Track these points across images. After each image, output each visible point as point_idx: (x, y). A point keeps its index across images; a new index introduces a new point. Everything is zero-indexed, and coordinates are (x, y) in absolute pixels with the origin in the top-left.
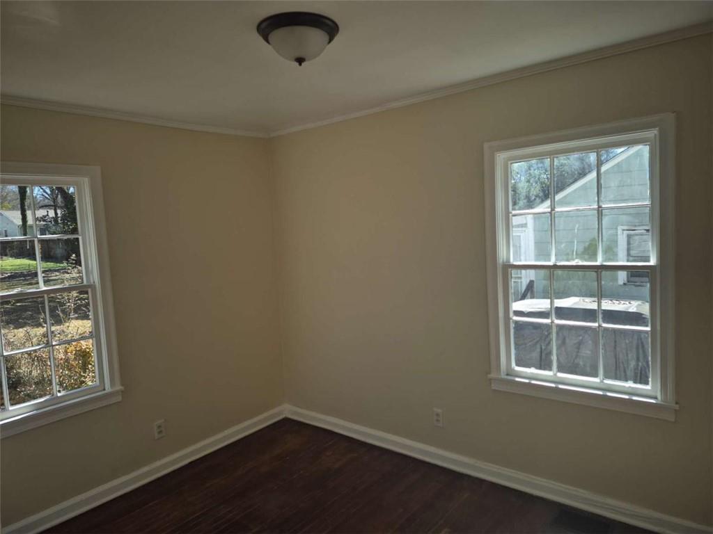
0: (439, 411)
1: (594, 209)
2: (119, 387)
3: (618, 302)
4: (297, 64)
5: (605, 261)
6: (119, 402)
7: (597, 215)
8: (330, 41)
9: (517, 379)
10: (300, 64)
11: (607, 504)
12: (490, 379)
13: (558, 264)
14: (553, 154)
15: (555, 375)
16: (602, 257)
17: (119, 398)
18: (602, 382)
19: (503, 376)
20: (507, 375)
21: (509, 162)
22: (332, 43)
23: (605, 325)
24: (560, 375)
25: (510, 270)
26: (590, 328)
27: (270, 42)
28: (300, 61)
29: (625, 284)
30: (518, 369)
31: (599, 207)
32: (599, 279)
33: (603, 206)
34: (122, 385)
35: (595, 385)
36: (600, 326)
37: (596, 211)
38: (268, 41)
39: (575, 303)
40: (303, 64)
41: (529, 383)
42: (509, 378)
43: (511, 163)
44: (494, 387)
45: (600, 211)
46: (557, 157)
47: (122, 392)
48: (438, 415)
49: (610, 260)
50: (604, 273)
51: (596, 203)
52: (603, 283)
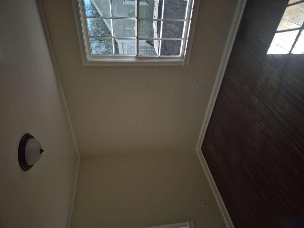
0: (198, 86)
1: (113, 20)
2: (187, 223)
3: (155, 7)
4: (43, 152)
5: (135, 17)
6: (194, 223)
7: (115, 19)
8: (33, 137)
9: (185, 55)
10: (43, 151)
11: (236, 19)
12: (185, 66)
13: (136, 36)
14: (88, 37)
15: (183, 39)
16: (133, 17)
17: (192, 222)
18: (186, 20)
19: (183, 60)
20: (183, 59)
21: (92, 55)
22: (34, 137)
23: (162, 18)
24: (183, 37)
25: (139, 56)
26: (163, 24)
27: (32, 164)
28: (41, 151)
29: (148, 3)
30: (180, 54)
31: (111, 18)
32: (143, 20)
33: (111, 16)
34: (186, 221)
35: (187, 23)
36: (162, 20)
37: (113, 19)
38: (32, 166)
39: (155, 25)
40: (43, 150)
41: (186, 50)
42: (184, 58)
43: (92, 54)
44: (188, 64)
45: (113, 18)
46: (89, 35)
47: (189, 221)
48: (200, 88)
49: (135, 15)
50: (140, 17)
51: (110, 19)
52: (144, 18)
